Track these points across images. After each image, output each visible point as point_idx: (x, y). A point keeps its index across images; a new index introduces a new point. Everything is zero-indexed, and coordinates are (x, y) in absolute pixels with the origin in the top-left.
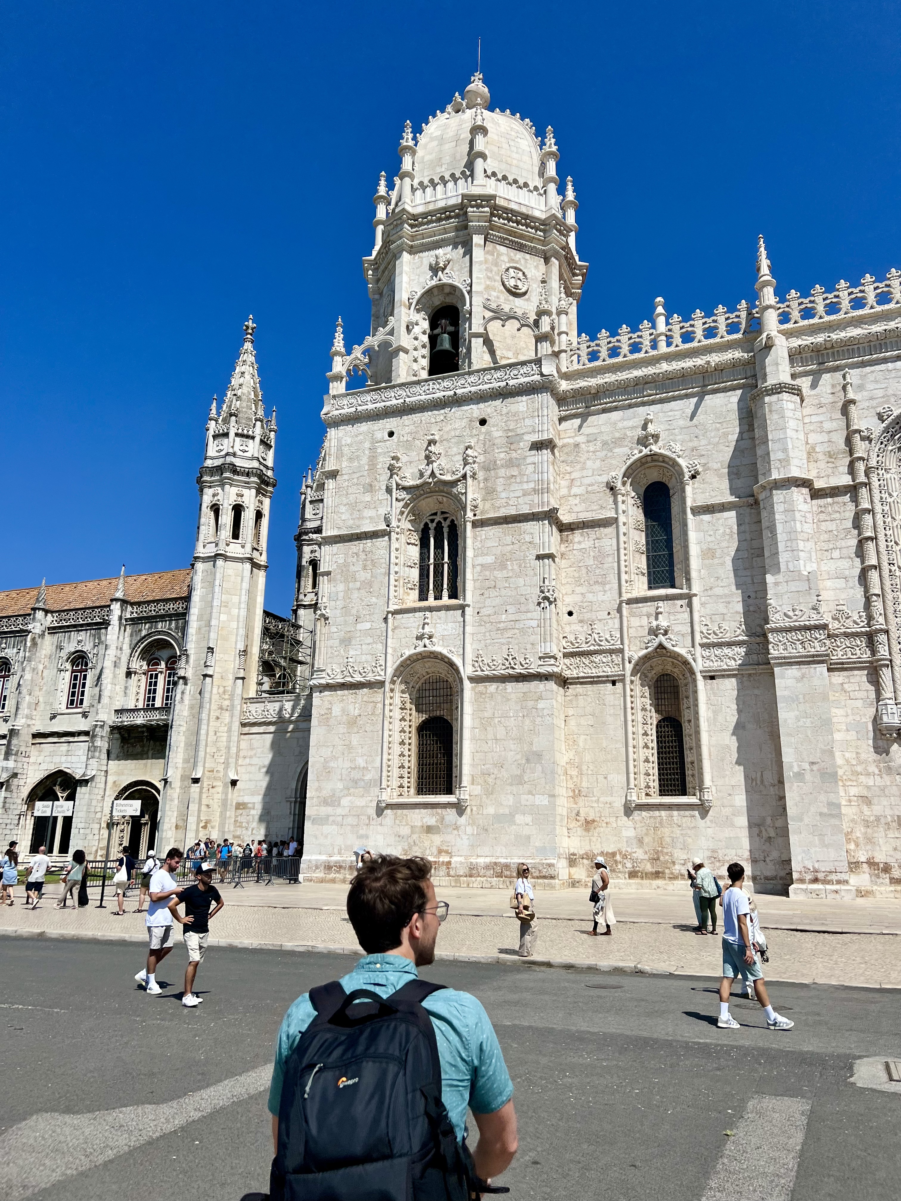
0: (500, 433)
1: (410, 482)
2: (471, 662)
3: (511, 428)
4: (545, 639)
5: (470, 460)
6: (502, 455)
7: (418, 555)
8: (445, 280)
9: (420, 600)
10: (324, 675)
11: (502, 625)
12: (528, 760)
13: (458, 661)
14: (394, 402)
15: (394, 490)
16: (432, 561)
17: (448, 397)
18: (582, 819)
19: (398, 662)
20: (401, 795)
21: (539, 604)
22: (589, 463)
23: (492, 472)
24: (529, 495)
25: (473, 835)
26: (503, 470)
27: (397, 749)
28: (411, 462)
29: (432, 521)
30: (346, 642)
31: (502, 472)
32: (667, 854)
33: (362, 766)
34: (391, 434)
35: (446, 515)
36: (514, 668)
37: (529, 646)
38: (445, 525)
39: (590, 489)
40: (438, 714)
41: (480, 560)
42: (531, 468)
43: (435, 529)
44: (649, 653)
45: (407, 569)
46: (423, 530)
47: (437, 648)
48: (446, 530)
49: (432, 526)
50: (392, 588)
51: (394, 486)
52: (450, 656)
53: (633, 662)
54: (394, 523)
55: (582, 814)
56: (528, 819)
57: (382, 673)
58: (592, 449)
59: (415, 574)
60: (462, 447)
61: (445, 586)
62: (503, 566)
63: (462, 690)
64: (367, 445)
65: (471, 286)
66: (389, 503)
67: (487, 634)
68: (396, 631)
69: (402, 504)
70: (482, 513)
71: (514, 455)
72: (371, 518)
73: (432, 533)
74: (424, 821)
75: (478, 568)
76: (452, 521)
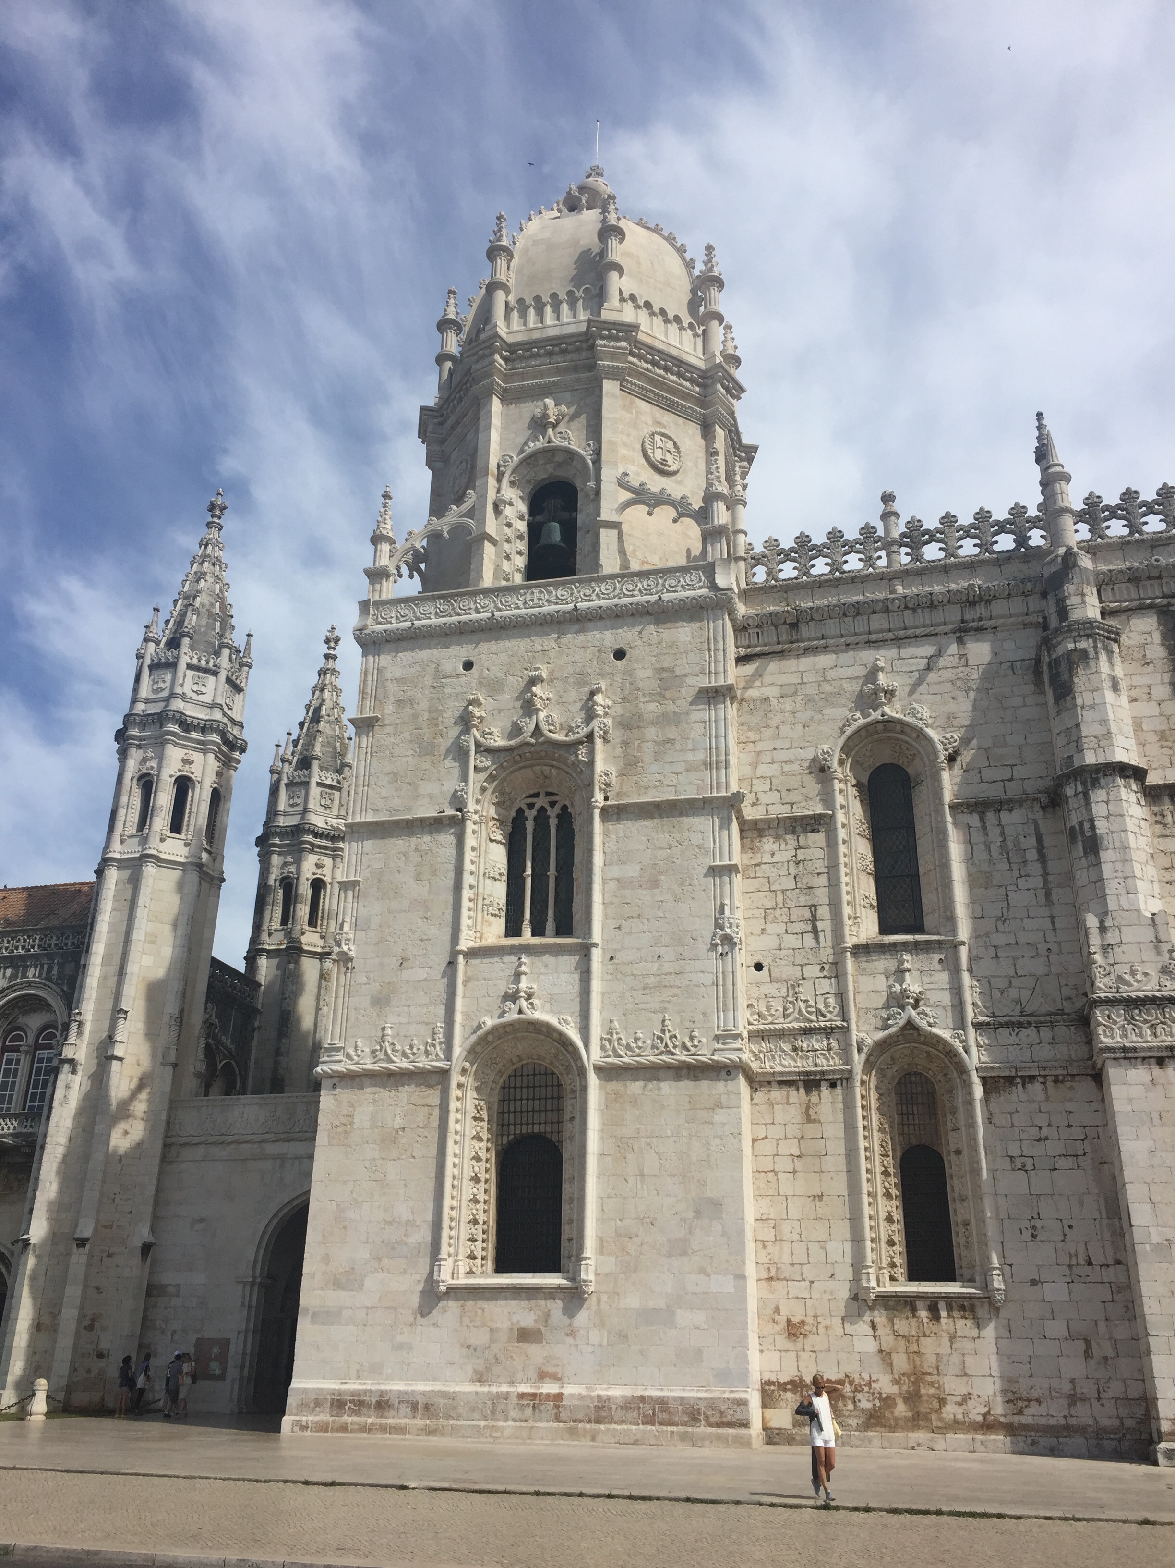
0: (649, 673)
1: (499, 741)
2: (599, 1042)
3: (665, 665)
4: (725, 1005)
5: (599, 713)
6: (652, 706)
7: (504, 860)
8: (557, 442)
9: (507, 935)
10: (340, 1056)
11: (651, 980)
12: (698, 1213)
13: (576, 1038)
14: (474, 616)
15: (472, 753)
16: (528, 871)
17: (565, 612)
18: (782, 1319)
19: (474, 1038)
20: (471, 1272)
21: (714, 946)
22: (785, 730)
23: (635, 731)
24: (696, 769)
25: (601, 1345)
26: (653, 730)
27: (466, 1190)
28: (500, 711)
29: (531, 806)
30: (380, 1002)
31: (651, 733)
32: (932, 1384)
33: (405, 1218)
34: (468, 665)
35: (553, 798)
36: (673, 1054)
37: (699, 1017)
38: (553, 813)
39: (787, 768)
40: (536, 1130)
41: (615, 871)
42: (699, 729)
43: (535, 819)
44: (890, 1036)
45: (488, 882)
46: (514, 820)
47: (540, 1015)
48: (553, 823)
49: (531, 814)
50: (464, 914)
51: (473, 748)
52: (563, 1028)
53: (866, 1049)
54: (471, 806)
55: (784, 1311)
56: (699, 1317)
57: (445, 1056)
58: (788, 708)
59: (499, 892)
60: (586, 690)
61: (551, 913)
62: (654, 884)
63: (584, 1089)
64: (428, 681)
65: (598, 454)
66: (463, 775)
67: (628, 994)
68: (470, 985)
69: (483, 776)
70: (619, 795)
71: (671, 707)
72: (431, 797)
73: (530, 826)
74: (515, 1319)
75: (613, 885)
76: (564, 808)
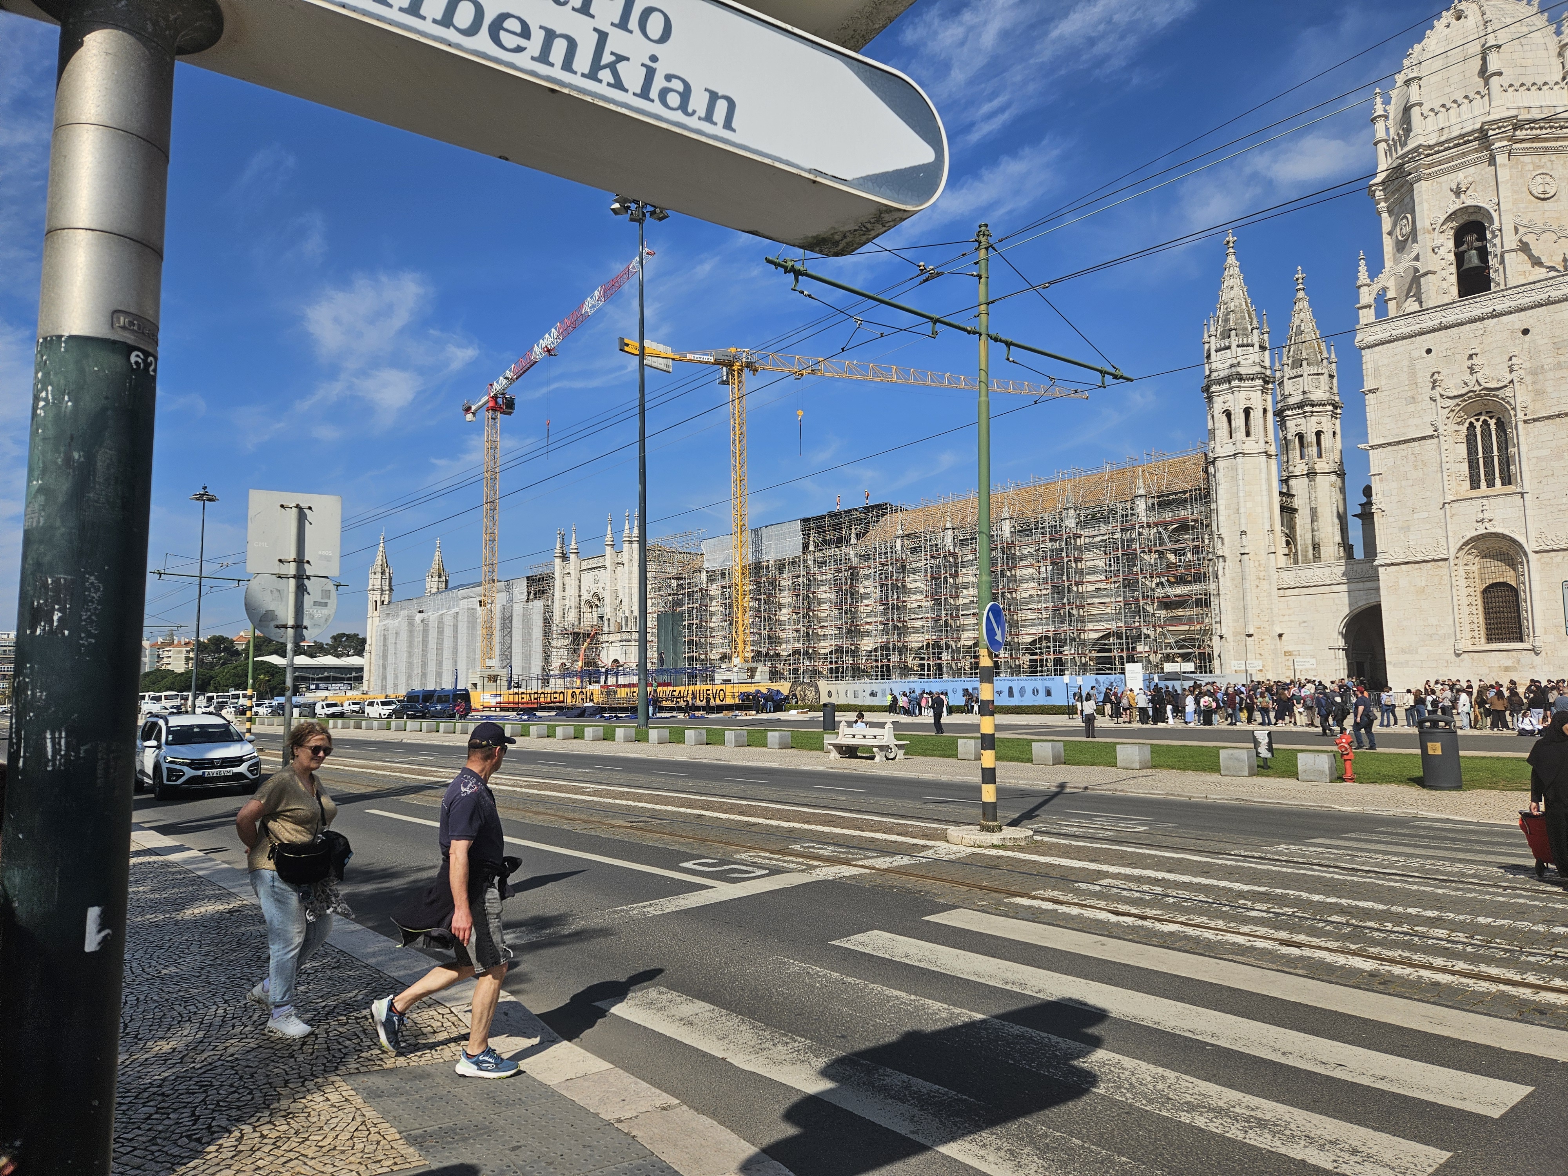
0: (1545, 341)
1: (1455, 392)
2: (1535, 539)
3: (1556, 334)
5: (1515, 367)
6: (1550, 360)
7: (1466, 451)
8: (1469, 203)
9: (1472, 489)
10: (1387, 555)
11: (1563, 507)
13: (1521, 539)
14: (1429, 323)
15: (1439, 400)
16: (1480, 454)
17: (1487, 313)
19: (1461, 542)
20: (1474, 644)
23: (1541, 376)
26: (1551, 373)
27: (1466, 610)
28: (1453, 375)
29: (1478, 420)
30: (1406, 529)
31: (1550, 375)
33: (1435, 624)
34: (1429, 351)
35: (1491, 414)
38: (1492, 422)
41: (1538, 452)
43: (1481, 426)
45: (1457, 464)
46: (1469, 430)
47: (1498, 530)
48: (1493, 427)
49: (1478, 425)
50: (1446, 483)
51: (1439, 397)
52: (1512, 535)
54: (1441, 427)
57: (1445, 552)
59: (1464, 468)
60: (1506, 356)
61: (1497, 475)
62: (1559, 457)
63: (1528, 560)
64: (1405, 363)
65: (1498, 204)
66: (1434, 411)
67: (1549, 515)
68: (1454, 517)
69: (1448, 410)
70: (1534, 412)
71: (1562, 359)
72: (1416, 426)
73: (1478, 430)
74: (1501, 663)
75: (1534, 461)
76: (1499, 419)
